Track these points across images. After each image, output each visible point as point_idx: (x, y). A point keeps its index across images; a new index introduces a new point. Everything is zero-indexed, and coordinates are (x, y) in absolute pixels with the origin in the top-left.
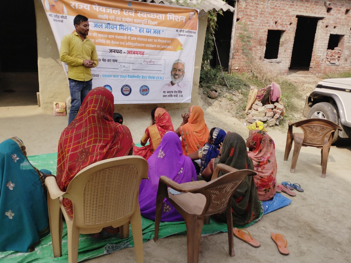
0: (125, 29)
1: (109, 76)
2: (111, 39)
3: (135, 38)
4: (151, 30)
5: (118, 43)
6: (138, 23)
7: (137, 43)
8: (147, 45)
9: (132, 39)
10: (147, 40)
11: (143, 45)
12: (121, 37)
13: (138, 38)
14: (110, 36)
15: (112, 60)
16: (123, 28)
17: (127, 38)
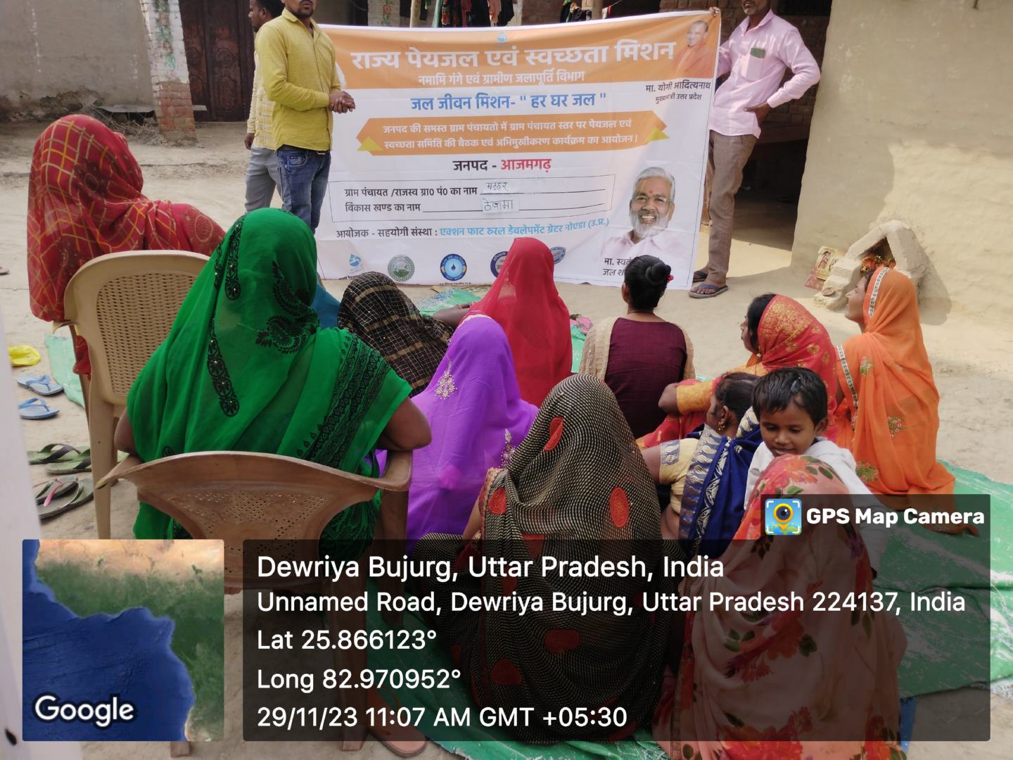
0: (492, 104)
1: (456, 231)
2: (457, 135)
3: (521, 126)
4: (566, 96)
5: (475, 143)
6: (529, 83)
7: (527, 138)
8: (557, 141)
9: (514, 129)
10: (557, 125)
11: (546, 140)
12: (481, 125)
13: (528, 124)
14: (454, 128)
15: (462, 190)
16: (487, 103)
17: (500, 127)
